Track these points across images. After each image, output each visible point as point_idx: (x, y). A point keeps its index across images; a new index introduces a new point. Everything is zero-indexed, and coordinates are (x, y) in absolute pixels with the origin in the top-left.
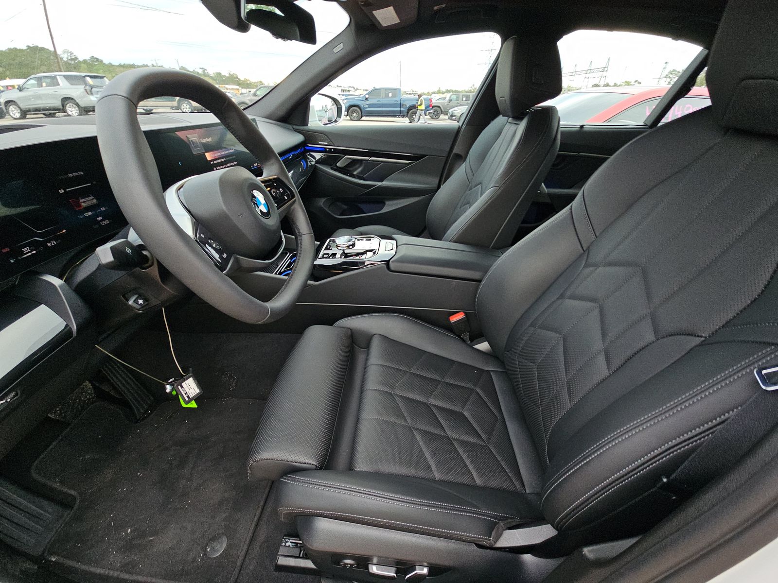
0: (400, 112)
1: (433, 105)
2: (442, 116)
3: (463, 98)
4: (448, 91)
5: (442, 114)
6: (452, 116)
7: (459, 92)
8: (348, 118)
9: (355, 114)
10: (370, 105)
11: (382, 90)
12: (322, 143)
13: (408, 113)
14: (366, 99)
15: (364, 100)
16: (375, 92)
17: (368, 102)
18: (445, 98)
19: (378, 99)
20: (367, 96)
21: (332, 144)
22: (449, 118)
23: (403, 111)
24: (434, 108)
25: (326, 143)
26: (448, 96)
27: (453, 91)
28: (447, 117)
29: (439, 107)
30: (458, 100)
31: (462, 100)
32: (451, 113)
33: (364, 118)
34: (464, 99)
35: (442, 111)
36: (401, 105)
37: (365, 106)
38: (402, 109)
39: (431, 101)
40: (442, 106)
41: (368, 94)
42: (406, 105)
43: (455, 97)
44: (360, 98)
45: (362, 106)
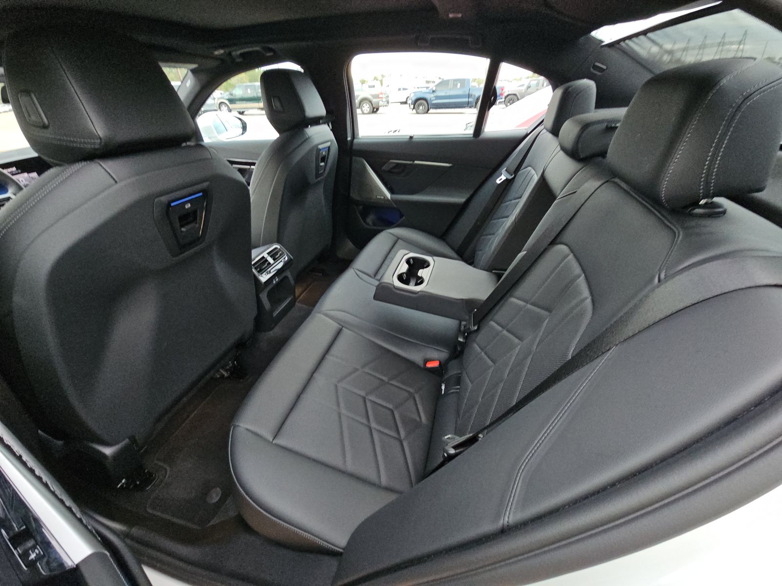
0: (468, 103)
1: (509, 93)
8: (415, 111)
9: (421, 108)
10: (437, 98)
14: (433, 91)
15: (431, 92)
16: (444, 83)
17: (435, 94)
18: (523, 85)
19: (446, 90)
20: (435, 88)
23: (471, 102)
29: (515, 95)
30: (538, 87)
33: (431, 111)
36: (469, 96)
37: (432, 99)
38: (470, 100)
40: (519, 93)
41: (436, 86)
42: (475, 96)
43: (535, 82)
44: (428, 91)
45: (429, 99)
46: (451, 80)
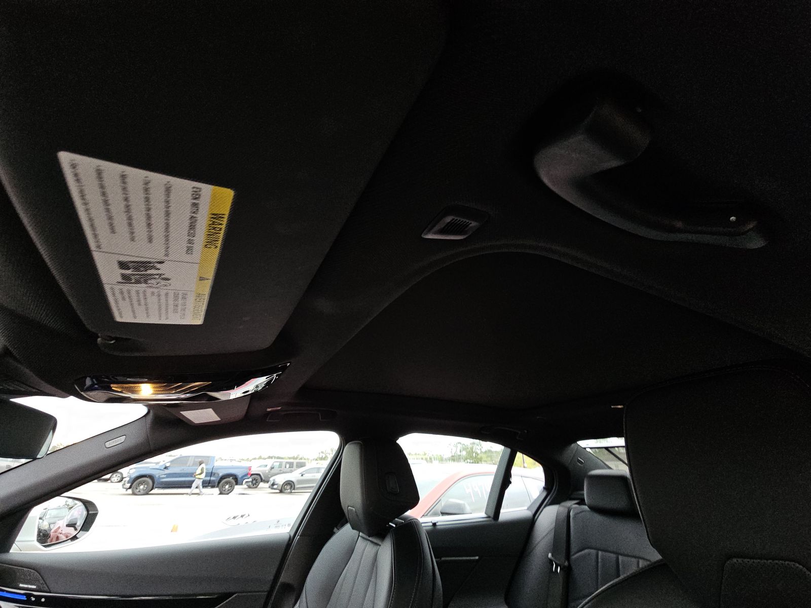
0: (210, 482)
1: (252, 473)
2: (262, 485)
3: (286, 465)
4: (270, 457)
5: (261, 481)
6: (273, 484)
7: (282, 458)
8: (130, 491)
9: (142, 487)
10: (169, 475)
11: (190, 458)
12: (26, 586)
13: (219, 483)
14: (166, 468)
15: (162, 468)
17: (167, 472)
18: (267, 465)
19: (183, 468)
20: (168, 465)
21: (46, 588)
22: (269, 487)
23: (213, 481)
24: (253, 476)
25: (34, 587)
26: (270, 463)
27: (275, 457)
28: (267, 485)
29: (259, 475)
30: (281, 467)
31: (286, 467)
32: (272, 482)
33: (155, 491)
34: (288, 466)
35: (261, 479)
36: (212, 474)
37: (161, 476)
38: (212, 478)
39: (250, 469)
40: (263, 474)
41: (171, 462)
42: (218, 474)
43: (278, 464)
44: (157, 467)
45: (157, 476)
46: (193, 456)
